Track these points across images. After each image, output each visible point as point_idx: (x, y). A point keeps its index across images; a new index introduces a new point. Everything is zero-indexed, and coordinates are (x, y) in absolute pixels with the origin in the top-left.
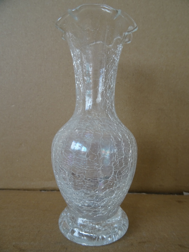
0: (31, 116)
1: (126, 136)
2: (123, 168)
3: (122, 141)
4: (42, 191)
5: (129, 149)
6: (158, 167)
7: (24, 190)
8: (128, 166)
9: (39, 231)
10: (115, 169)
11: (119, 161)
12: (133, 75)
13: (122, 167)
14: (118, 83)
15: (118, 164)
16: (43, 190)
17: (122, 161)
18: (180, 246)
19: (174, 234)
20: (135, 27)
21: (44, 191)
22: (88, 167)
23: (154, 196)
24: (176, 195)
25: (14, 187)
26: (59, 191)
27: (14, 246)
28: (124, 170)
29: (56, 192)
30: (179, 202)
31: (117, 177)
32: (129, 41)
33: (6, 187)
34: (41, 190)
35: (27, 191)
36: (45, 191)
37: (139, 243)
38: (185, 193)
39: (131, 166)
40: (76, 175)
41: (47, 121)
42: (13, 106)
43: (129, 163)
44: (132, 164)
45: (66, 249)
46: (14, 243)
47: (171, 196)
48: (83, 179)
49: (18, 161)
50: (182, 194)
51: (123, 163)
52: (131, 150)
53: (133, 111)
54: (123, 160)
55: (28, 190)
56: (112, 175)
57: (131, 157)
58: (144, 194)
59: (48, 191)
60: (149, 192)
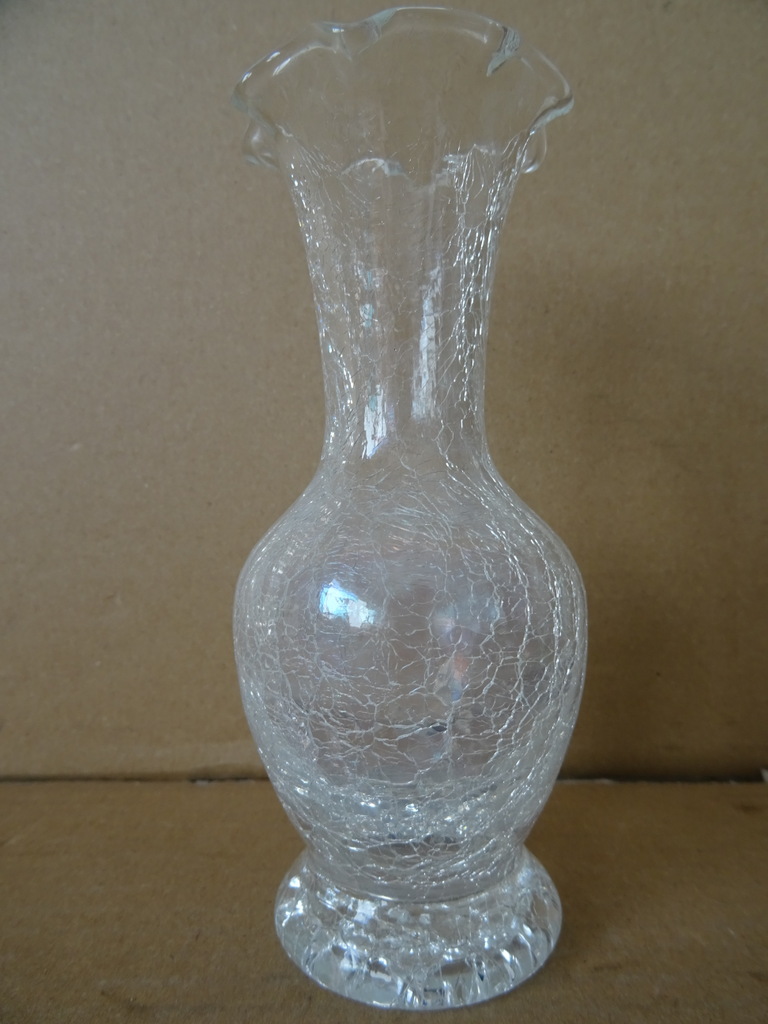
0: (146, 486)
4: (200, 783)
6: (658, 674)
7: (129, 779)
9: (197, 937)
12: (547, 312)
16: (204, 779)
18: (758, 976)
19: (732, 932)
21: (204, 784)
23: (645, 789)
24: (733, 784)
25: (86, 771)
26: (264, 778)
27: (103, 993)
29: (253, 783)
30: (747, 809)
33: (54, 771)
34: (193, 779)
35: (137, 784)
36: (210, 780)
37: (596, 969)
41: (210, 504)
42: (76, 447)
45: (310, 998)
46: (103, 982)
47: (715, 787)
49: (98, 663)
50: (759, 778)
53: (551, 452)
55: (143, 778)
58: (606, 782)
59: (222, 780)
60: (626, 773)
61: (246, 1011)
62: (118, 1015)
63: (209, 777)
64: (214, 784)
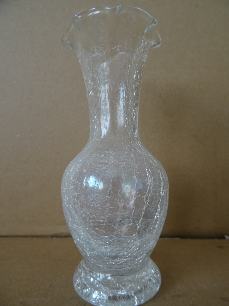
0: (39, 147)
4: (54, 238)
6: (193, 206)
7: (33, 237)
9: (51, 286)
14: (142, 105)
18: (223, 299)
19: (215, 285)
21: (56, 238)
23: (189, 241)
24: (216, 240)
25: (20, 234)
27: (21, 303)
30: (220, 247)
33: (10, 234)
34: (52, 237)
35: (35, 238)
38: (227, 237)
42: (18, 135)
46: (21, 299)
47: (211, 240)
49: (24, 201)
50: (224, 238)
53: (161, 138)
55: (37, 236)
58: (178, 239)
59: (61, 237)
60: (183, 236)
63: (57, 236)
64: (59, 239)
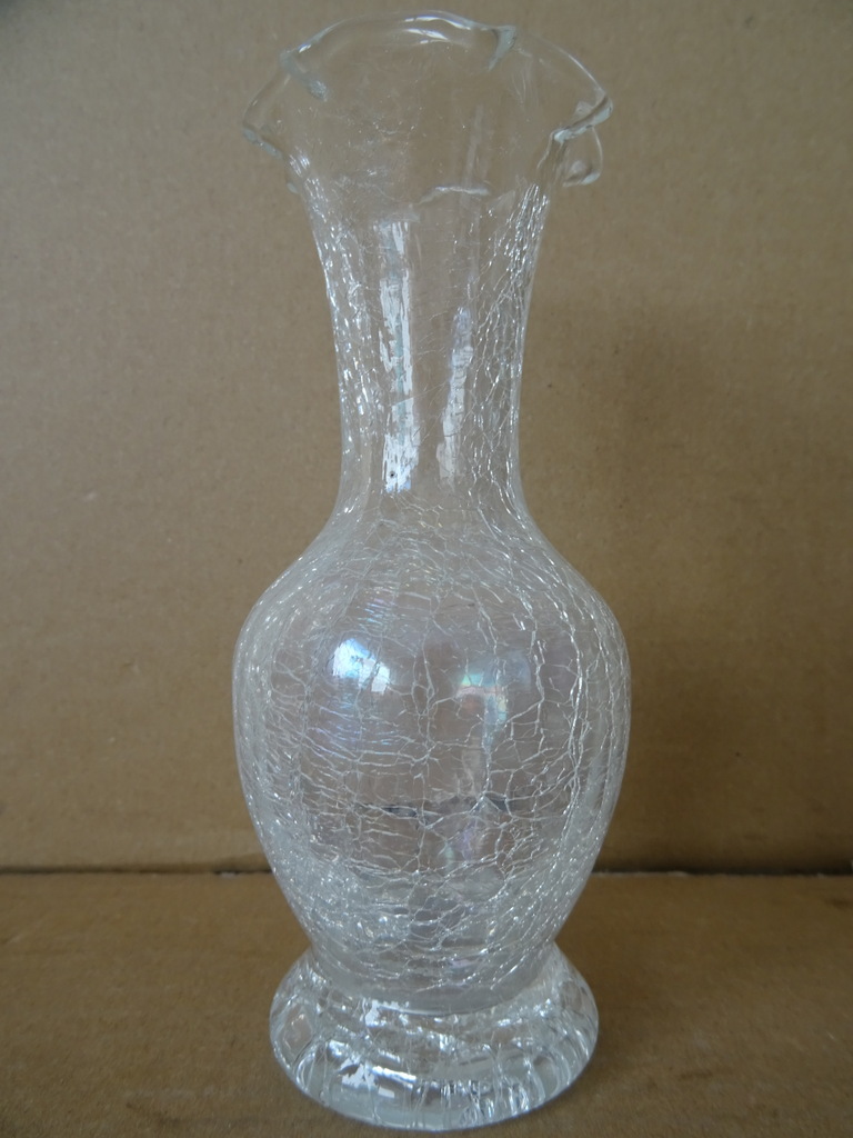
0: (169, 540)
1: (561, 609)
2: (539, 760)
3: (534, 633)
4: (225, 875)
5: (568, 669)
6: (738, 754)
7: (145, 871)
8: (569, 752)
9: (232, 1044)
10: (495, 762)
11: (515, 726)
12: (616, 352)
13: (535, 756)
15: (512, 743)
16: (229, 871)
17: (534, 725)
19: (832, 1037)
20: (598, 103)
21: (229, 875)
22: (365, 752)
24: (821, 877)
25: (97, 861)
27: (129, 1106)
28: (543, 772)
31: (510, 803)
32: (589, 171)
33: (60, 862)
34: (218, 870)
35: (154, 876)
36: (237, 872)
37: (684, 1077)
39: (586, 755)
40: (319, 789)
41: (240, 561)
42: (91, 496)
43: (571, 737)
44: (587, 744)
46: (128, 1094)
47: (800, 881)
48: (348, 808)
49: (112, 740)
51: (539, 736)
52: (584, 676)
53: (621, 507)
54: (538, 721)
55: (163, 870)
56: (484, 792)
57: (582, 708)
58: (681, 874)
59: (250, 872)
61: (293, 1125)
62: (148, 1130)
63: (235, 868)
64: (240, 876)
